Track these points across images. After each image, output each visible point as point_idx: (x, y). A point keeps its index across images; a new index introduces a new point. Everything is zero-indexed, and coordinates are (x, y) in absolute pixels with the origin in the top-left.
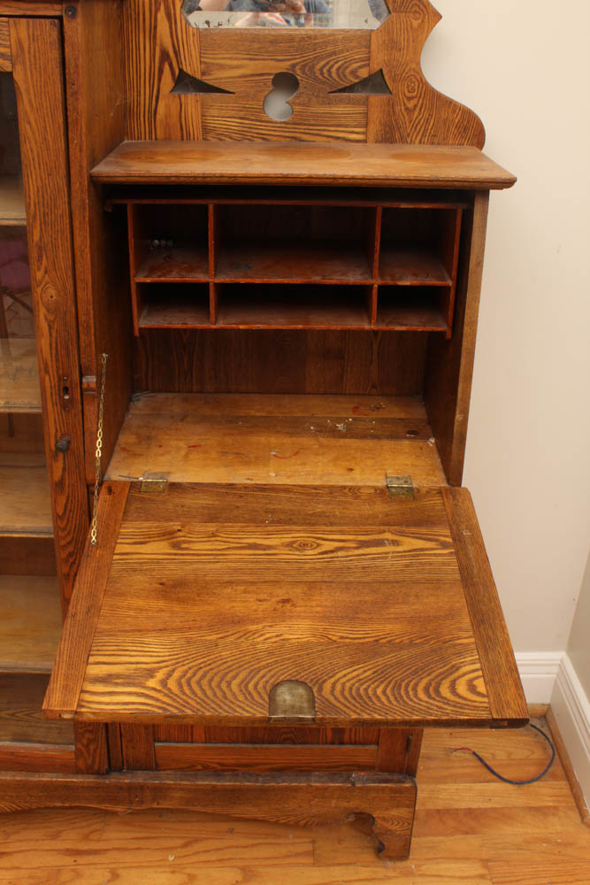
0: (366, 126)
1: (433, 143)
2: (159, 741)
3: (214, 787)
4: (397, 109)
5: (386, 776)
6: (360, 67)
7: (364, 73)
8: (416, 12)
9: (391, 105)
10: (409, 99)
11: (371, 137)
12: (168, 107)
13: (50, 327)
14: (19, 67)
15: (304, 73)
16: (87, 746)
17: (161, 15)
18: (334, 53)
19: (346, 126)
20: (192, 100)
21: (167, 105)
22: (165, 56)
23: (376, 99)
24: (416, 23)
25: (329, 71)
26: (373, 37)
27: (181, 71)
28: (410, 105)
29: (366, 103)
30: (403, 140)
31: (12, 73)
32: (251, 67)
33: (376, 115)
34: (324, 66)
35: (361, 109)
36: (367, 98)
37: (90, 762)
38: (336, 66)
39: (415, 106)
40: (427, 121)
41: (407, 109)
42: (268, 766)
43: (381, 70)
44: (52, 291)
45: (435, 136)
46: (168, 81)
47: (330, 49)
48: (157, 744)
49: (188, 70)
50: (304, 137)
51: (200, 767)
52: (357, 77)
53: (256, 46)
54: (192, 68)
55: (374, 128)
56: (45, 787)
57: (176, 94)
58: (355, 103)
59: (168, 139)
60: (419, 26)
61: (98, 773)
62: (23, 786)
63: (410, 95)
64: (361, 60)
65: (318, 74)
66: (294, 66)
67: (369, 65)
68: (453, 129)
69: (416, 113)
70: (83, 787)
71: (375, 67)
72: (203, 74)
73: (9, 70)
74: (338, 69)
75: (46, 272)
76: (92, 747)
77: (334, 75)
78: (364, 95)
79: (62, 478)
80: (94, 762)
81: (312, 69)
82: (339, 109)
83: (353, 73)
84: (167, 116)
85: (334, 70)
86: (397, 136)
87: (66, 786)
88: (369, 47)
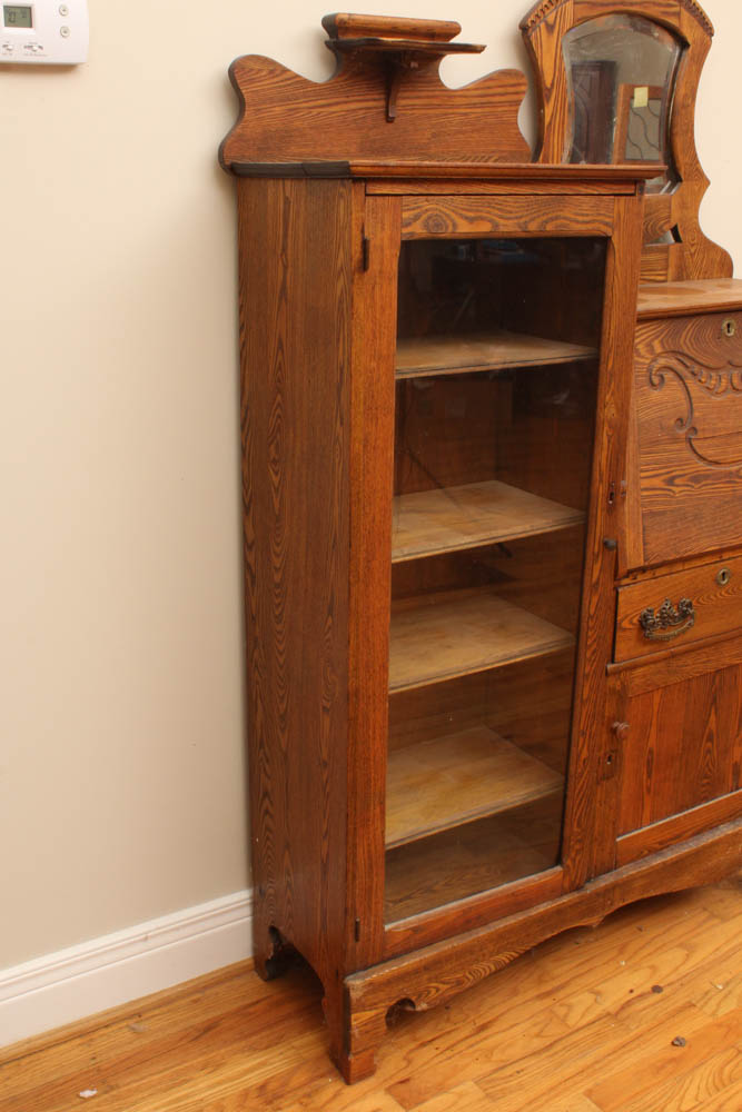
0: (666, 269)
1: (705, 279)
2: (619, 836)
3: (664, 863)
4: (685, 254)
6: (664, 225)
8: (696, 180)
9: (682, 251)
10: (693, 245)
11: (670, 277)
13: (609, 441)
14: (616, 233)
16: (574, 860)
19: (655, 270)
24: (697, 188)
25: (646, 229)
26: (673, 201)
28: (693, 250)
29: (667, 252)
30: (688, 278)
31: (610, 238)
33: (673, 260)
35: (663, 256)
36: (668, 248)
37: (573, 878)
38: (651, 225)
39: (695, 251)
40: (702, 261)
41: (691, 254)
42: (690, 833)
43: (676, 227)
44: (613, 411)
45: (706, 273)
48: (618, 839)
51: (646, 852)
52: (663, 233)
55: (671, 272)
58: (661, 251)
60: (699, 190)
61: (577, 889)
62: (525, 925)
63: (693, 242)
64: (666, 219)
67: (670, 222)
68: (716, 266)
69: (696, 256)
70: (570, 906)
71: (673, 225)
73: (609, 235)
74: (652, 227)
75: (612, 394)
76: (577, 859)
77: (649, 232)
79: (599, 579)
80: (576, 877)
82: (652, 257)
83: (661, 229)
85: (649, 228)
86: (685, 274)
88: (670, 208)
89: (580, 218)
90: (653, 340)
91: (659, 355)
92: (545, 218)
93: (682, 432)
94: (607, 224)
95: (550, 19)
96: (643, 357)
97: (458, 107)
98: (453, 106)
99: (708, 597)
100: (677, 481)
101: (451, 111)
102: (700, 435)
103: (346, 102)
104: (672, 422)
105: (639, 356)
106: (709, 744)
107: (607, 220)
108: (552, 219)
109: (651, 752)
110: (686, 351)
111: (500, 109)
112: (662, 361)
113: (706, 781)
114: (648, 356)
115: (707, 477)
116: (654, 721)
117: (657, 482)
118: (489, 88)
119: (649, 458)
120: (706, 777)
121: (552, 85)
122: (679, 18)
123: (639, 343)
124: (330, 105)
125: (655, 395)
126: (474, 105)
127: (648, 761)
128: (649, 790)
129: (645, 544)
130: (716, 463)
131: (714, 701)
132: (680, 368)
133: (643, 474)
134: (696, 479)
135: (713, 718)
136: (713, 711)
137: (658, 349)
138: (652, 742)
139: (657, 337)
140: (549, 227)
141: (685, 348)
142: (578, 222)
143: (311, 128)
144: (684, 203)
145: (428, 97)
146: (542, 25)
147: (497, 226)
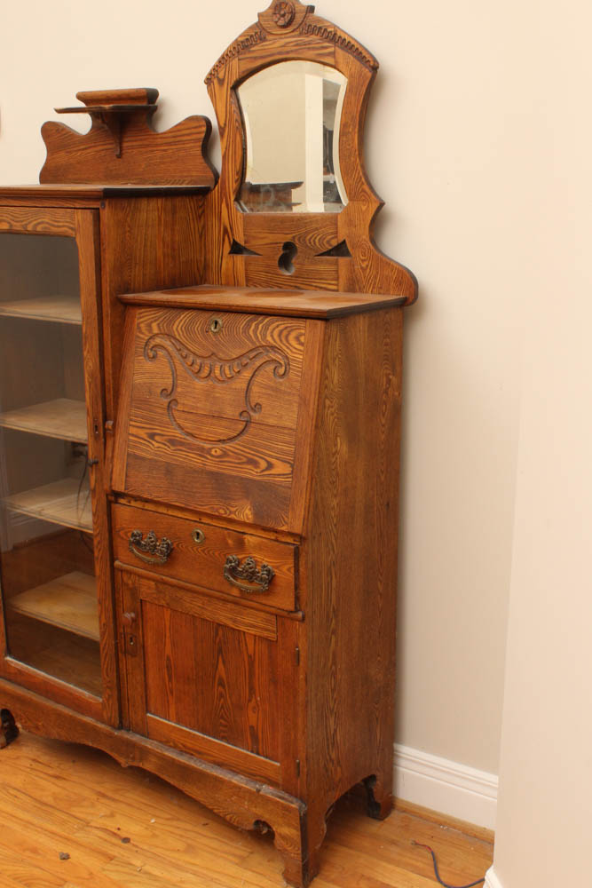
0: (337, 279)
1: (380, 293)
2: (150, 711)
4: (356, 267)
5: (286, 796)
6: (333, 238)
7: (334, 243)
8: (363, 200)
9: (352, 265)
10: (363, 261)
11: (341, 288)
12: (227, 263)
13: (90, 387)
15: (300, 242)
16: (108, 700)
17: (224, 205)
18: (317, 229)
19: (326, 280)
20: (240, 259)
21: (227, 262)
22: (226, 231)
23: (342, 261)
24: (364, 208)
25: (314, 241)
26: (339, 217)
27: (234, 240)
28: (364, 265)
29: (336, 263)
30: (361, 291)
31: (75, 237)
32: (271, 238)
33: (343, 272)
34: (311, 238)
35: (333, 268)
36: (337, 260)
37: (109, 715)
38: (318, 238)
39: (367, 266)
40: (376, 277)
41: (362, 268)
43: (344, 241)
44: (91, 364)
45: (381, 288)
46: (227, 248)
47: (314, 226)
48: (149, 715)
49: (237, 240)
50: (302, 286)
51: (171, 744)
52: (330, 245)
53: (273, 224)
54: (240, 239)
55: (342, 281)
56: (84, 725)
57: (232, 255)
58: (330, 263)
59: (227, 284)
60: (367, 209)
61: (113, 726)
62: (72, 719)
63: (363, 258)
64: (332, 233)
65: (308, 242)
66: (294, 237)
67: (336, 237)
68: (392, 284)
69: (368, 270)
71: (341, 240)
72: (245, 242)
74: (319, 240)
75: (88, 352)
76: (111, 702)
77: (317, 244)
78: (335, 258)
80: (111, 716)
81: (304, 240)
82: (321, 267)
83: (328, 242)
84: (227, 269)
85: (317, 241)
86: (357, 287)
87: (94, 729)
88: (336, 224)
89: (56, 224)
90: (152, 322)
91: (157, 334)
92: (35, 222)
93: (166, 401)
94: (72, 229)
95: (221, 75)
96: (143, 333)
97: (161, 145)
98: (157, 145)
99: (186, 547)
100: (157, 438)
101: (155, 149)
102: (180, 407)
103: (94, 146)
104: (159, 391)
105: (141, 332)
106: (220, 689)
107: (72, 226)
108: (39, 223)
109: (168, 659)
110: (178, 337)
111: (188, 145)
112: (158, 340)
113: (222, 721)
114: (147, 333)
115: (182, 444)
116: (168, 635)
117: (142, 433)
118: (179, 131)
119: (139, 412)
120: (222, 717)
121: (225, 125)
122: (335, 57)
123: (142, 322)
124: (86, 149)
125: (149, 365)
126: (169, 144)
127: (167, 667)
128: (172, 692)
129: (127, 476)
130: (192, 435)
131: (220, 651)
132: (170, 349)
133: (132, 423)
134: (172, 442)
135: (221, 666)
136: (220, 660)
137: (156, 331)
138: (168, 650)
139: (155, 321)
140: (39, 229)
141: (176, 333)
142: (54, 226)
143: (78, 163)
144: (350, 220)
145: (141, 140)
146: (215, 81)
147: (11, 226)
